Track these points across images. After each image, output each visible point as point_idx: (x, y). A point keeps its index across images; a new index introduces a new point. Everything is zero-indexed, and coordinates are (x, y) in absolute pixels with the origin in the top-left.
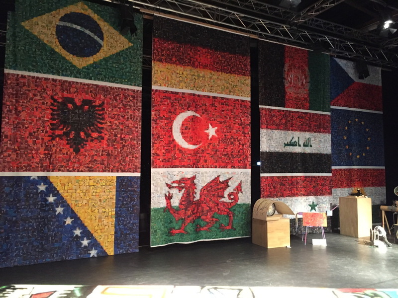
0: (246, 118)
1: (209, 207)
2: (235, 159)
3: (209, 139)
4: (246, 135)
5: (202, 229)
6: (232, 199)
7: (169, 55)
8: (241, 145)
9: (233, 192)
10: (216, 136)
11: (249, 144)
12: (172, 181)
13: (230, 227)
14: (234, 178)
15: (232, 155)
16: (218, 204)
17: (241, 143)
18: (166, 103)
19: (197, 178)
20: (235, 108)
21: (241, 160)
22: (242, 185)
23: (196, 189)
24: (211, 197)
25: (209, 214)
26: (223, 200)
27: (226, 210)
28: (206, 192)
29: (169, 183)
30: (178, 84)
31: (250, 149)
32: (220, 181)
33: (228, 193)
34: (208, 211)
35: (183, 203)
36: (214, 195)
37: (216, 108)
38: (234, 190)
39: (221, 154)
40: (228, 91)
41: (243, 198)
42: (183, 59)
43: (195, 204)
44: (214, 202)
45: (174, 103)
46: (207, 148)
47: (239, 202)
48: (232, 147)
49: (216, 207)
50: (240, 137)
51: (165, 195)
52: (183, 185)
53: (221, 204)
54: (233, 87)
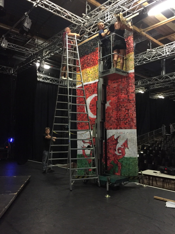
1: (108, 157)
3: (106, 109)
6: (120, 153)
9: (121, 148)
10: (110, 106)
13: (120, 174)
14: (121, 137)
16: (114, 155)
24: (109, 149)
32: (115, 139)
33: (118, 148)
38: (121, 146)
44: (111, 154)
47: (126, 156)
48: (120, 113)
49: (113, 157)
50: (126, 104)
51: (82, 147)
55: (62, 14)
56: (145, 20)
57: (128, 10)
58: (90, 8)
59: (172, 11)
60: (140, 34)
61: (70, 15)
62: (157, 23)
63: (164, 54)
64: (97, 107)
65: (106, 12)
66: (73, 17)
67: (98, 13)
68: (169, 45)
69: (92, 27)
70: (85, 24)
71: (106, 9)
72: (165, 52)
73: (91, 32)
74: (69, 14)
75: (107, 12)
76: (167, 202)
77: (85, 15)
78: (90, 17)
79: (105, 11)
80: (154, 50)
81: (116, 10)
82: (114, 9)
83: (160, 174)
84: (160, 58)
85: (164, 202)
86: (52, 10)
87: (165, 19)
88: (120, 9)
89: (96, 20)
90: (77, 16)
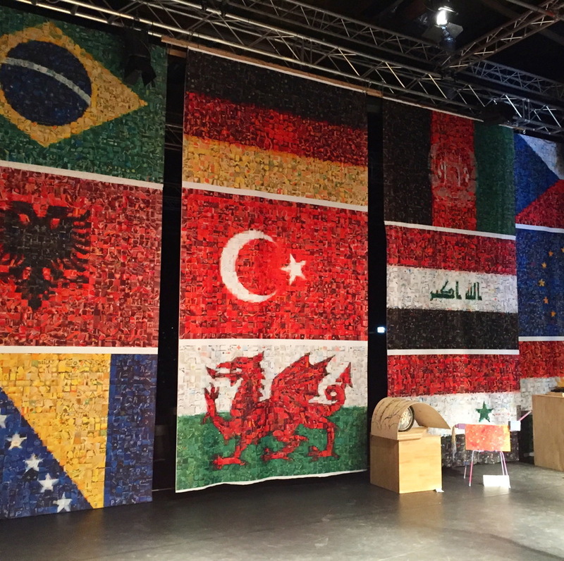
0: (359, 245)
1: (288, 413)
2: (339, 322)
3: (291, 283)
4: (359, 277)
5: (274, 456)
6: (333, 398)
7: (215, 124)
8: (350, 296)
9: (335, 385)
10: (303, 277)
11: (364, 293)
12: (218, 364)
13: (330, 451)
14: (338, 359)
15: (332, 313)
16: (306, 408)
17: (351, 291)
18: (209, 214)
19: (266, 358)
20: (340, 225)
21: (350, 325)
22: (352, 372)
23: (263, 378)
24: (294, 393)
25: (288, 427)
26: (315, 400)
27: (321, 420)
28: (282, 384)
29: (213, 367)
30: (232, 178)
31: (366, 303)
32: (310, 365)
33: (326, 387)
34: (286, 422)
35: (239, 406)
36: (298, 392)
37: (304, 226)
38: (337, 381)
39: (312, 312)
40: (325, 193)
41: (354, 396)
42: (241, 132)
43: (262, 407)
44: (298, 404)
45: (223, 215)
46: (285, 301)
47: (345, 405)
48: (333, 299)
49: (302, 414)
50: (348, 281)
51: (206, 390)
52: (238, 370)
53: (312, 408)
54: (336, 185)
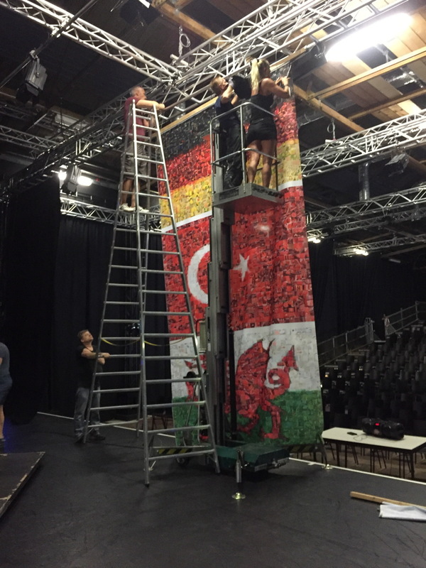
0: (295, 222)
2: (277, 305)
3: (243, 280)
4: (298, 255)
5: (242, 429)
6: (275, 382)
9: (277, 369)
11: (306, 271)
16: (263, 391)
21: (290, 306)
24: (251, 378)
25: (250, 406)
31: (309, 281)
33: (269, 371)
34: (248, 402)
36: (256, 375)
37: (247, 224)
38: (279, 365)
41: (302, 380)
47: (292, 388)
49: (261, 395)
50: (285, 262)
55: (121, 55)
56: (319, 73)
57: (279, 47)
58: (189, 42)
59: (382, 51)
60: (308, 103)
61: (142, 59)
62: (347, 78)
63: (365, 151)
64: (211, 278)
65: (227, 52)
66: (148, 62)
67: (207, 54)
68: (376, 129)
69: (194, 86)
70: (177, 78)
71: (227, 45)
72: (366, 145)
73: (193, 99)
74: (138, 54)
75: (230, 52)
76: (382, 504)
77: (177, 58)
78: (189, 62)
79: (224, 50)
80: (341, 143)
81: (250, 47)
82: (246, 45)
83: (364, 437)
84: (355, 159)
85: (375, 506)
86: (96, 46)
87: (365, 70)
88: (261, 45)
89: (205, 69)
90: (157, 61)
